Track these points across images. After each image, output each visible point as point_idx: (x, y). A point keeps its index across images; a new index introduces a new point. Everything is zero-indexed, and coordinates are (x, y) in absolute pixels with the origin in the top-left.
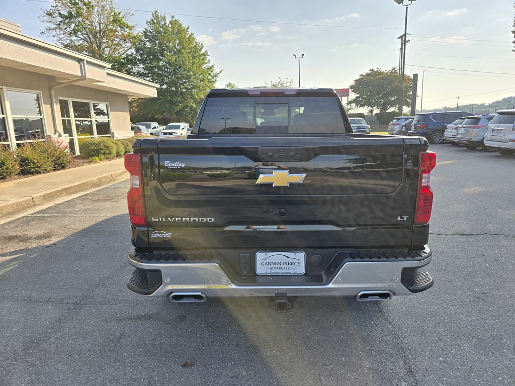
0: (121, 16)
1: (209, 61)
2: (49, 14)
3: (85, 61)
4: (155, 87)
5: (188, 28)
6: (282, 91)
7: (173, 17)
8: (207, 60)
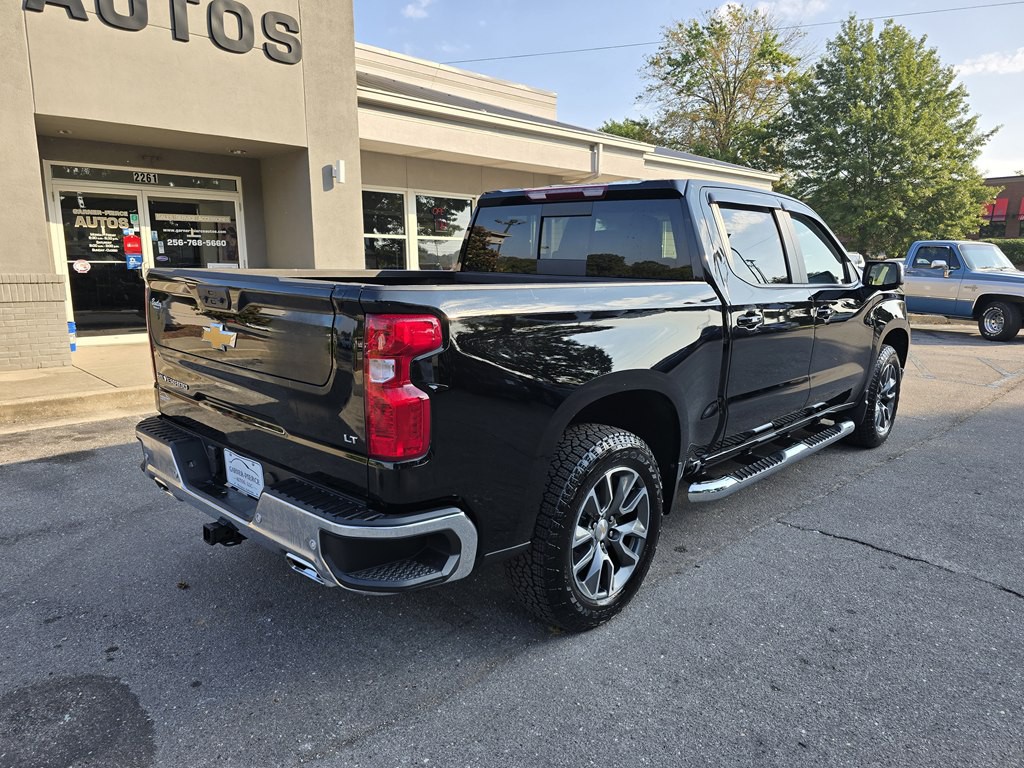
0: (779, 41)
1: (965, 110)
2: (655, 63)
3: (601, 146)
4: (769, 180)
5: (923, 41)
6: (580, 190)
7: (891, 21)
8: (962, 105)
